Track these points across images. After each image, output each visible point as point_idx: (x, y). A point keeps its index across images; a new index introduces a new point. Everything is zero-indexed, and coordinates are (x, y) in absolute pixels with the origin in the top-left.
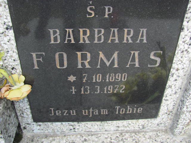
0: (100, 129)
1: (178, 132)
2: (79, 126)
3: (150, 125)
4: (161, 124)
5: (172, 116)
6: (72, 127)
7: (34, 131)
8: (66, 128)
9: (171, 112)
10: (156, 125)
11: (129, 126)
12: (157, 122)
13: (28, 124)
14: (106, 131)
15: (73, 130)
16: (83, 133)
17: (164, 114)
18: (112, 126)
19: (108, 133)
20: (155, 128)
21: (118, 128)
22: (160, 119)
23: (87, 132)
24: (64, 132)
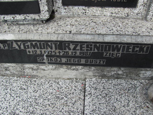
0: (101, 14)
1: (149, 18)
2: (89, 10)
3: (132, 13)
4: (139, 13)
5: (146, 7)
6: (84, 11)
7: (62, 14)
8: (81, 12)
9: (146, 4)
10: (136, 14)
11: (119, 13)
12: (137, 12)
13: (59, 8)
14: (104, 16)
15: (85, 14)
16: (90, 16)
17: (141, 5)
18: (108, 12)
19: (106, 18)
20: (135, 17)
21: (112, 14)
22: (138, 9)
23: (93, 15)
24: (79, 14)
